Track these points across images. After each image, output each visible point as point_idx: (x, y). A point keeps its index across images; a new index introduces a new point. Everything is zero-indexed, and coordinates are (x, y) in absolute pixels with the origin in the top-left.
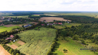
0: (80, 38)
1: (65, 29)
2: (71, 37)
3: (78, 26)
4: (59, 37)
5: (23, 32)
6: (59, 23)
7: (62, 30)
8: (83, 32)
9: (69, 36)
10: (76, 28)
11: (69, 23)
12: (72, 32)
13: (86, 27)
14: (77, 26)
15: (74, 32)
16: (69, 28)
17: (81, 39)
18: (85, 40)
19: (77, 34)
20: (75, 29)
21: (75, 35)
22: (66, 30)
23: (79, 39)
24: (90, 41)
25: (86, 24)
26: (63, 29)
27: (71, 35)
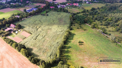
0: (101, 25)
1: (82, 12)
2: (90, 24)
3: (101, 7)
4: (74, 25)
5: (26, 19)
6: (75, 4)
7: (78, 15)
8: (106, 16)
9: (87, 23)
10: (98, 10)
11: (88, 3)
12: (91, 17)
13: (111, 9)
14: (98, 8)
15: (94, 17)
16: (88, 10)
17: (103, 27)
18: (108, 28)
19: (98, 19)
20: (96, 12)
21: (95, 21)
22: (83, 14)
23: (100, 27)
24: (114, 29)
25: (112, 5)
26: (79, 13)
27: (90, 22)
